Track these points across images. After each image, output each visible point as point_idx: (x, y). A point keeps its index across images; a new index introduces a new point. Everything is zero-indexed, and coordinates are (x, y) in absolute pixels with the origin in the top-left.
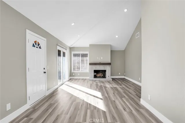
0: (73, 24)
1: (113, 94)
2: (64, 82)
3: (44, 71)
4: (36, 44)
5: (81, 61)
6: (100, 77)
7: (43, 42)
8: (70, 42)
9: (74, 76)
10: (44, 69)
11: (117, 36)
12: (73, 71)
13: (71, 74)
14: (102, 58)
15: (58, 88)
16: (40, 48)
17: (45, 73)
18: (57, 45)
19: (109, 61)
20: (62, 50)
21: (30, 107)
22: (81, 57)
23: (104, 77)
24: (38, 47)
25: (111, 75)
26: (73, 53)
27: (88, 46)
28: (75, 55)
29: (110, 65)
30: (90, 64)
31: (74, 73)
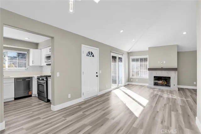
0: (122, 31)
1: (163, 105)
2: (119, 87)
3: (97, 75)
4: (89, 54)
5: (139, 66)
6: (162, 85)
7: (96, 51)
8: (126, 48)
9: (132, 82)
10: (97, 73)
11: (185, 33)
12: (131, 76)
13: (129, 80)
14: (164, 62)
15: (111, 91)
16: (93, 56)
17: (97, 76)
18: (111, 52)
19: (175, 66)
20: (118, 56)
21: (84, 100)
22: (139, 62)
23: (168, 85)
24: (92, 56)
25: (178, 84)
26: (131, 58)
27: (147, 49)
28: (133, 60)
29: (177, 71)
30: (150, 69)
31: (132, 78)
